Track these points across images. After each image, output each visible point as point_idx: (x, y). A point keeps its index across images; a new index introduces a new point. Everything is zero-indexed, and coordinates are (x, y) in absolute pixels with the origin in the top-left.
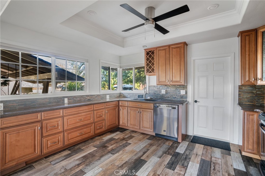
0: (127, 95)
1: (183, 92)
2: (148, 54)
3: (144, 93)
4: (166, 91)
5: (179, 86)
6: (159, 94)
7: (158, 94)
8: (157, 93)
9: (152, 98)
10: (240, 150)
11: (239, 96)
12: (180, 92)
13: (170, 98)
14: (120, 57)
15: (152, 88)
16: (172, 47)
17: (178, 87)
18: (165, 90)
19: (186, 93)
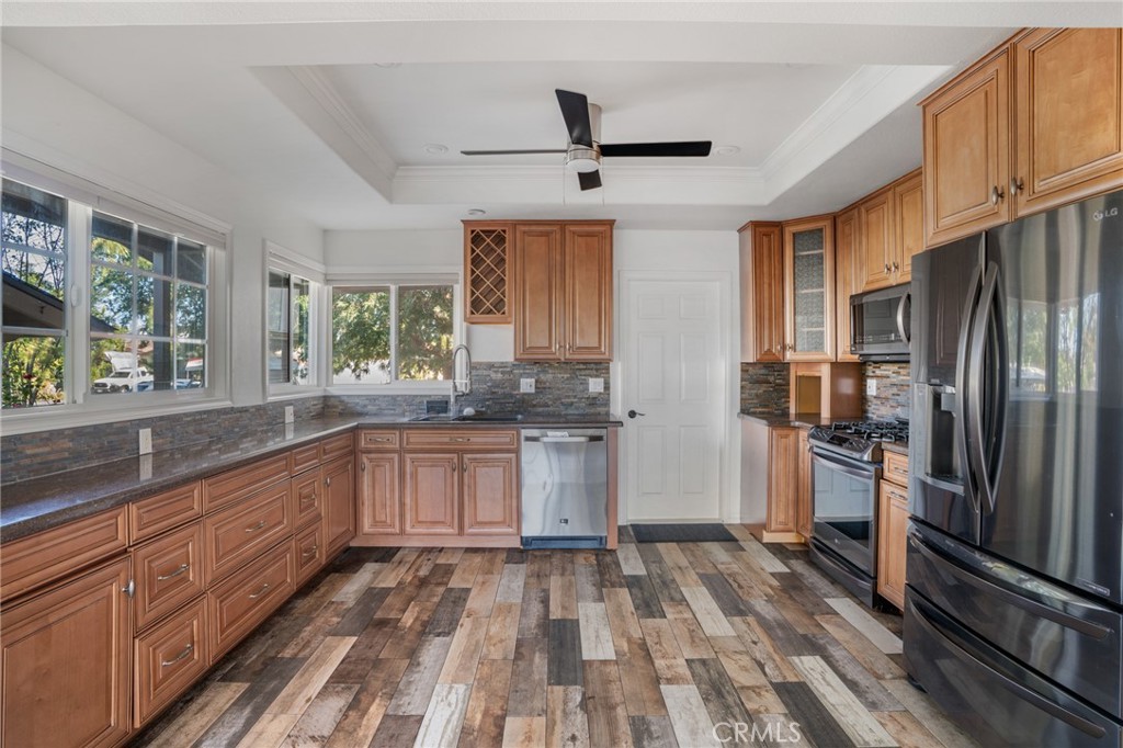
0: (365, 406)
1: (595, 385)
2: (476, 239)
3: (451, 393)
4: (536, 381)
5: (584, 363)
6: (512, 396)
7: (505, 396)
8: (500, 391)
9: (482, 413)
10: (751, 534)
11: (742, 393)
12: (588, 384)
13: (551, 409)
14: (326, 232)
15: (480, 372)
16: (573, 228)
17: (580, 369)
18: (533, 380)
19: (607, 387)
